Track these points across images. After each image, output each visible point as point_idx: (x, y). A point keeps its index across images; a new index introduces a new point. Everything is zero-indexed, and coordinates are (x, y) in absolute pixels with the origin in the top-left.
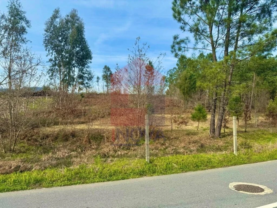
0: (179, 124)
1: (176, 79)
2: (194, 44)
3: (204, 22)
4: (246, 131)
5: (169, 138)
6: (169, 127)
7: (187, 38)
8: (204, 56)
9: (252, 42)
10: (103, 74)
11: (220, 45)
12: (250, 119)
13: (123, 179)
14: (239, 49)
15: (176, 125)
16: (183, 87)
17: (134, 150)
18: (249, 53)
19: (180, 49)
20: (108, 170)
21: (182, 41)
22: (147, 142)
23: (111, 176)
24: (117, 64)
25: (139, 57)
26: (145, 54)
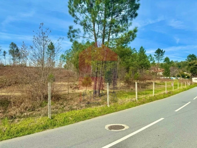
0: (74, 89)
1: (72, 58)
2: (83, 34)
3: (90, 20)
4: (114, 92)
5: (66, 100)
6: (67, 92)
7: (79, 30)
8: (90, 43)
9: (118, 37)
10: (9, 49)
11: (99, 36)
12: (116, 84)
14: (110, 41)
15: (72, 90)
16: (76, 63)
17: (38, 111)
18: (116, 43)
19: (74, 36)
20: (16, 129)
21: (75, 31)
22: (50, 103)
23: (18, 133)
24: (23, 42)
25: (42, 38)
26: (47, 37)
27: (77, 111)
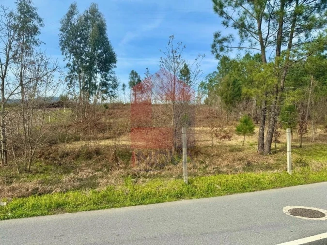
0: (221, 139)
1: (218, 86)
2: (240, 42)
3: (252, 15)
4: (301, 146)
5: (209, 155)
6: (209, 143)
7: (231, 36)
8: (250, 57)
9: (310, 38)
10: (130, 81)
11: (270, 43)
12: (306, 132)
13: (158, 202)
14: (293, 48)
15: (218, 140)
16: (225, 94)
17: (168, 170)
18: (306, 52)
19: (222, 49)
20: (140, 192)
21: (225, 39)
22: (185, 160)
23: (144, 199)
24: (147, 69)
25: (173, 60)
26: (180, 56)
27: (230, 176)
